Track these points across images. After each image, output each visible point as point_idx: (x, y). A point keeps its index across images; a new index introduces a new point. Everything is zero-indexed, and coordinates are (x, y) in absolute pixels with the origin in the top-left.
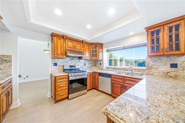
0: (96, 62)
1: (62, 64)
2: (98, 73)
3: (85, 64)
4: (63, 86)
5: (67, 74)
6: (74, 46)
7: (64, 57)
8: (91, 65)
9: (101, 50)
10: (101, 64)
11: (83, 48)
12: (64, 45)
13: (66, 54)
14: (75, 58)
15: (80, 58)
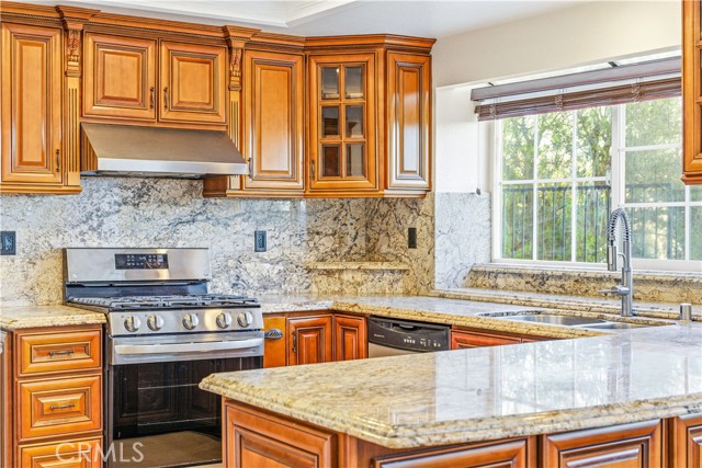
0: (377, 221)
1: (57, 243)
2: (362, 322)
3: (261, 242)
4: (68, 411)
5: (94, 318)
6: (151, 83)
7: (74, 178)
8: (327, 243)
9: (411, 99)
10: (412, 243)
11: (235, 97)
12: (73, 83)
13: (85, 160)
14: (164, 185)
15: (213, 186)
